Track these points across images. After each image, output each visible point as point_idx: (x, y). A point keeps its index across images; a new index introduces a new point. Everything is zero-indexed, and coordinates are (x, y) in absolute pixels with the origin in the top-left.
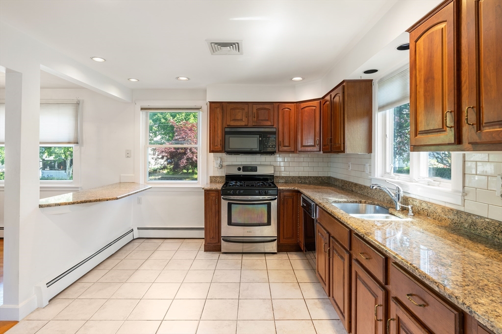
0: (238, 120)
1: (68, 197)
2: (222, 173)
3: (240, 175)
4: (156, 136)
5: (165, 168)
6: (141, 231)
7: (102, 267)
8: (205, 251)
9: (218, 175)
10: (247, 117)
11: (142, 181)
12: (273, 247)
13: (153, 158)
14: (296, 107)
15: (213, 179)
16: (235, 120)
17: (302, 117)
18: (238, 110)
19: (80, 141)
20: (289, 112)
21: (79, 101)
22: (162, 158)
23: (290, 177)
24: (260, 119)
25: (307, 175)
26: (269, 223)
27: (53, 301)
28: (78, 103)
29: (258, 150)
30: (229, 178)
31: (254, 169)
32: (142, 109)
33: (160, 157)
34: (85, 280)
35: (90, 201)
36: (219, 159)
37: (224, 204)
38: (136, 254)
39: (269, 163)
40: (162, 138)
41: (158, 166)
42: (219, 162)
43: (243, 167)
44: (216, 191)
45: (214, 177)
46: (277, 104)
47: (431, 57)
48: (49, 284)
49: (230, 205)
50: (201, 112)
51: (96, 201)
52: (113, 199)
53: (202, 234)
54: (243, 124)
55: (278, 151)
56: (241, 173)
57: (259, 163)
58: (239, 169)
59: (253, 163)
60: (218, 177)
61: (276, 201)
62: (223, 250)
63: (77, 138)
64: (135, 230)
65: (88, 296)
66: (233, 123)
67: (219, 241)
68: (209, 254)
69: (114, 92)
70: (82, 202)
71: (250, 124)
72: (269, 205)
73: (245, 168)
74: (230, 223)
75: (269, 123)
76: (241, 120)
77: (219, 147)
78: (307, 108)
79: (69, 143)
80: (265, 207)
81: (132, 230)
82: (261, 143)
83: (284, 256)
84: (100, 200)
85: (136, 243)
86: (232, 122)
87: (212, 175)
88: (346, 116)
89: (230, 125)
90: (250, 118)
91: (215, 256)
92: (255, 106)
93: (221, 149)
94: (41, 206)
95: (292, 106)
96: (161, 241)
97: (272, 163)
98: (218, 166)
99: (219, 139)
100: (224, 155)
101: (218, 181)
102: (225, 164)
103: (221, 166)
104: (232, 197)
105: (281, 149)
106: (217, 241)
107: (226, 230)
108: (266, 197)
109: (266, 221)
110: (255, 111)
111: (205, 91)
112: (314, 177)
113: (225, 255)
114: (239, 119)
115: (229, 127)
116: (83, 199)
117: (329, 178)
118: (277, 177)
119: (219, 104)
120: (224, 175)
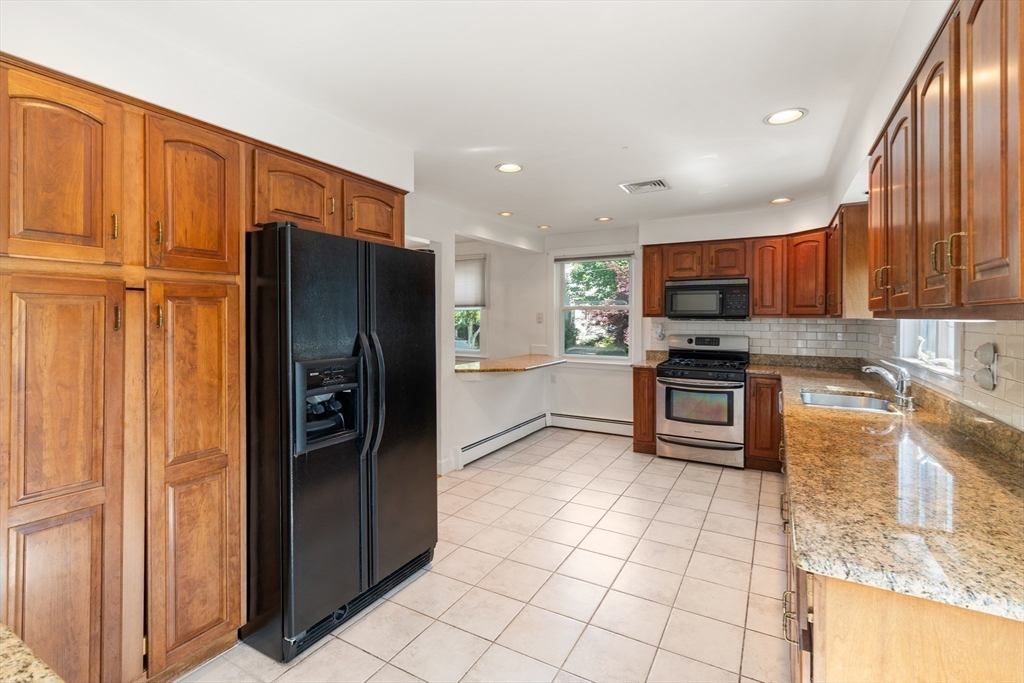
0: (686, 269)
1: (476, 366)
2: (663, 347)
3: (692, 351)
4: (588, 289)
5: (601, 339)
6: (555, 417)
7: (510, 448)
8: (635, 451)
9: (658, 349)
10: (701, 262)
11: (556, 354)
12: (738, 458)
13: (583, 325)
14: (785, 242)
15: (650, 355)
16: (681, 269)
17: (795, 259)
18: (685, 255)
19: (487, 304)
20: (773, 252)
21: (486, 255)
22: (598, 324)
23: (779, 356)
24: (721, 265)
25: (813, 354)
26: (730, 422)
27: (467, 468)
28: (485, 259)
29: (717, 312)
30: (674, 353)
31: (715, 341)
32: (556, 260)
33: (594, 322)
34: (494, 456)
35: (499, 370)
36: (660, 327)
37: (661, 389)
38: (547, 441)
39: (741, 333)
40: (599, 291)
41: (593, 337)
42: (659, 330)
43: (697, 338)
44: (650, 369)
45: (652, 351)
46: (751, 241)
48: (464, 449)
49: (669, 391)
50: (635, 259)
51: (504, 370)
52: (520, 370)
53: (629, 430)
54: (693, 274)
55: (754, 314)
56: (693, 346)
57: (724, 333)
58: (690, 341)
59: (713, 333)
60: (658, 351)
61: (742, 389)
62: (659, 453)
63: (483, 299)
64: (548, 416)
65: (497, 469)
66: (677, 274)
67: (654, 440)
68: (639, 456)
69: (523, 244)
70: (491, 371)
71: (706, 273)
72: (731, 396)
73: (700, 340)
74: (669, 416)
75: (736, 272)
76: (691, 269)
77: (657, 309)
78: (803, 245)
79: (476, 306)
80: (724, 399)
81: (544, 415)
82: (723, 303)
83: (755, 475)
84: (507, 370)
85: (549, 432)
86: (676, 272)
87: (650, 349)
88: (845, 260)
89: (673, 277)
90: (706, 265)
91: (648, 458)
92: (712, 247)
93: (660, 312)
94: (456, 371)
95: (778, 244)
96: (580, 433)
97: (747, 333)
98: (658, 337)
99: (656, 298)
100: (665, 320)
101: (658, 357)
102: (668, 333)
103: (663, 337)
104: (672, 380)
105: (757, 312)
106: (651, 439)
107: (664, 426)
108: (726, 384)
109: (726, 420)
110: (713, 254)
111: (637, 228)
112: (826, 358)
113: (662, 460)
114: (687, 267)
115: (672, 279)
116: (492, 368)
117: (860, 361)
118: (755, 355)
119: (656, 249)
120: (667, 349)
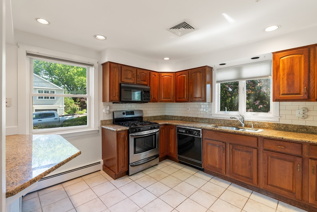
2: (110, 117)
3: (124, 118)
8: (115, 180)
9: (107, 119)
10: (134, 77)
15: (103, 123)
16: (127, 78)
18: (129, 72)
20: (155, 77)
24: (141, 79)
29: (140, 100)
32: (28, 54)
36: (108, 107)
42: (108, 109)
43: (126, 112)
45: (104, 120)
46: (149, 72)
47: (292, 66)
50: (93, 68)
54: (132, 82)
56: (125, 116)
58: (124, 114)
60: (107, 120)
68: (121, 180)
71: (136, 82)
72: (155, 135)
73: (128, 113)
74: (135, 152)
75: (146, 83)
76: (131, 79)
86: (125, 80)
89: (124, 82)
90: (136, 79)
92: (138, 71)
93: (118, 99)
95: (157, 75)
98: (108, 112)
99: (116, 91)
100: (111, 104)
101: (107, 124)
102: (112, 111)
106: (126, 168)
108: (154, 130)
110: (139, 74)
112: (159, 116)
113: (132, 176)
114: (129, 78)
117: (165, 116)
119: (116, 65)
120: (112, 119)
